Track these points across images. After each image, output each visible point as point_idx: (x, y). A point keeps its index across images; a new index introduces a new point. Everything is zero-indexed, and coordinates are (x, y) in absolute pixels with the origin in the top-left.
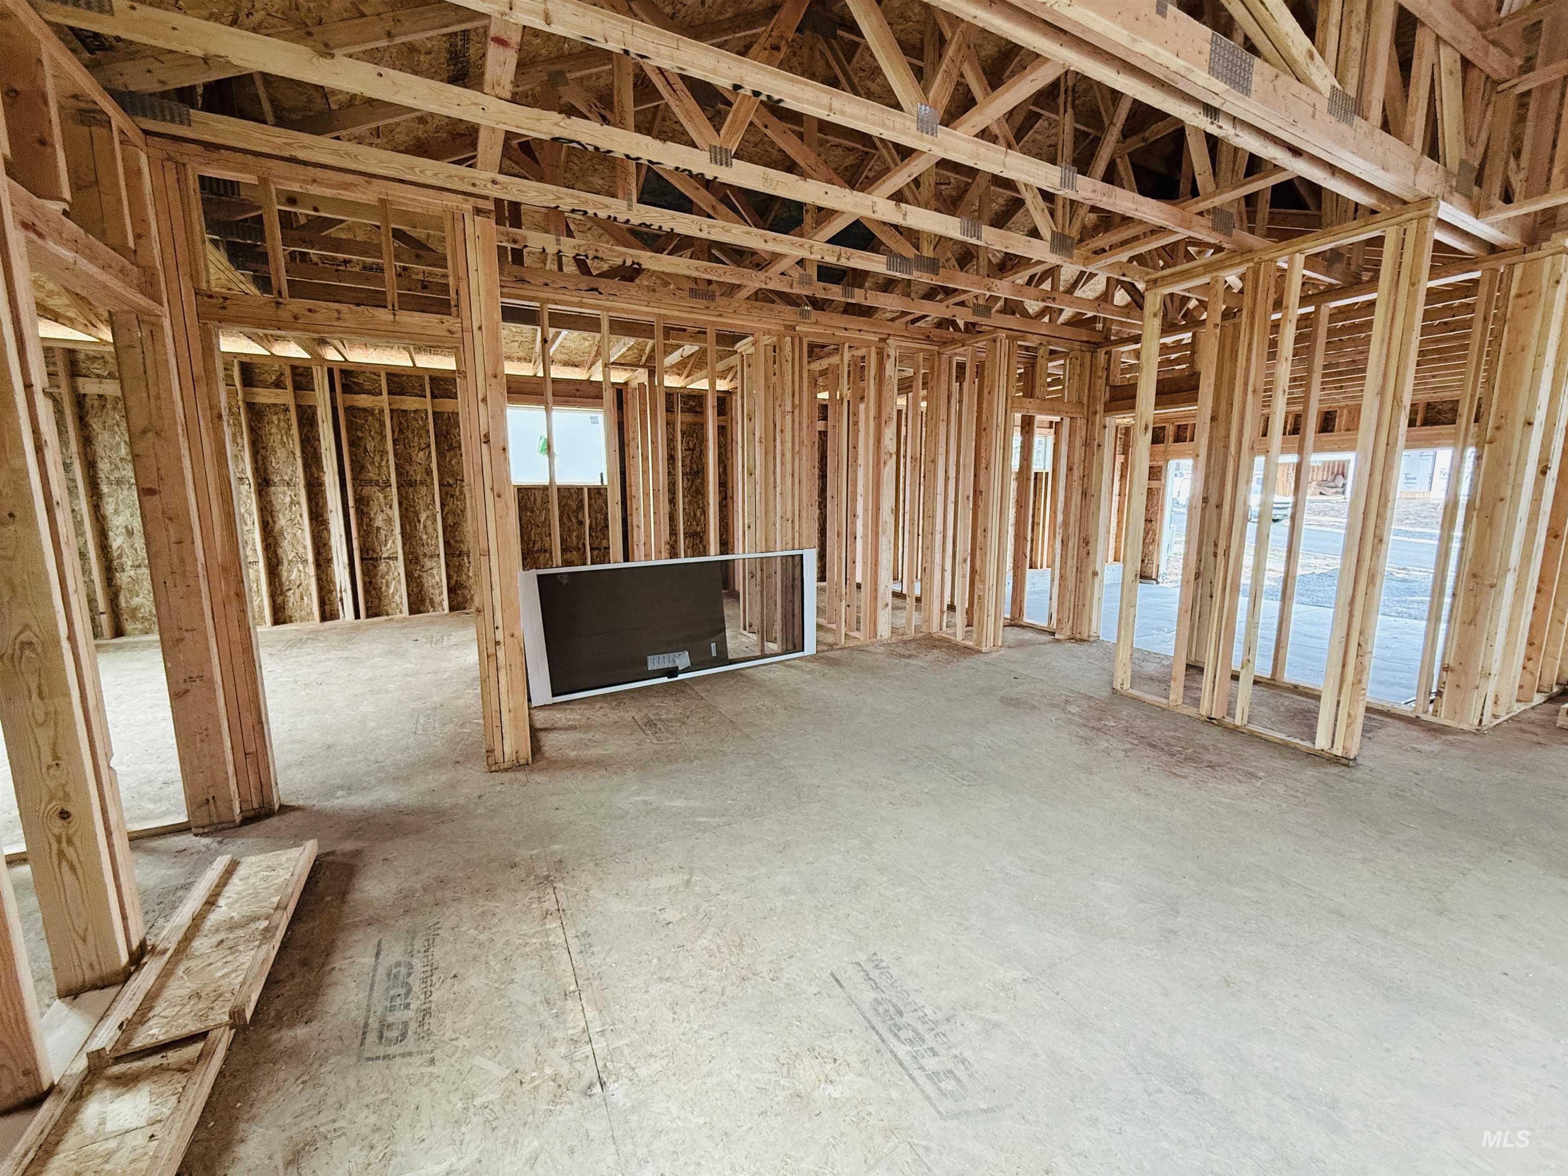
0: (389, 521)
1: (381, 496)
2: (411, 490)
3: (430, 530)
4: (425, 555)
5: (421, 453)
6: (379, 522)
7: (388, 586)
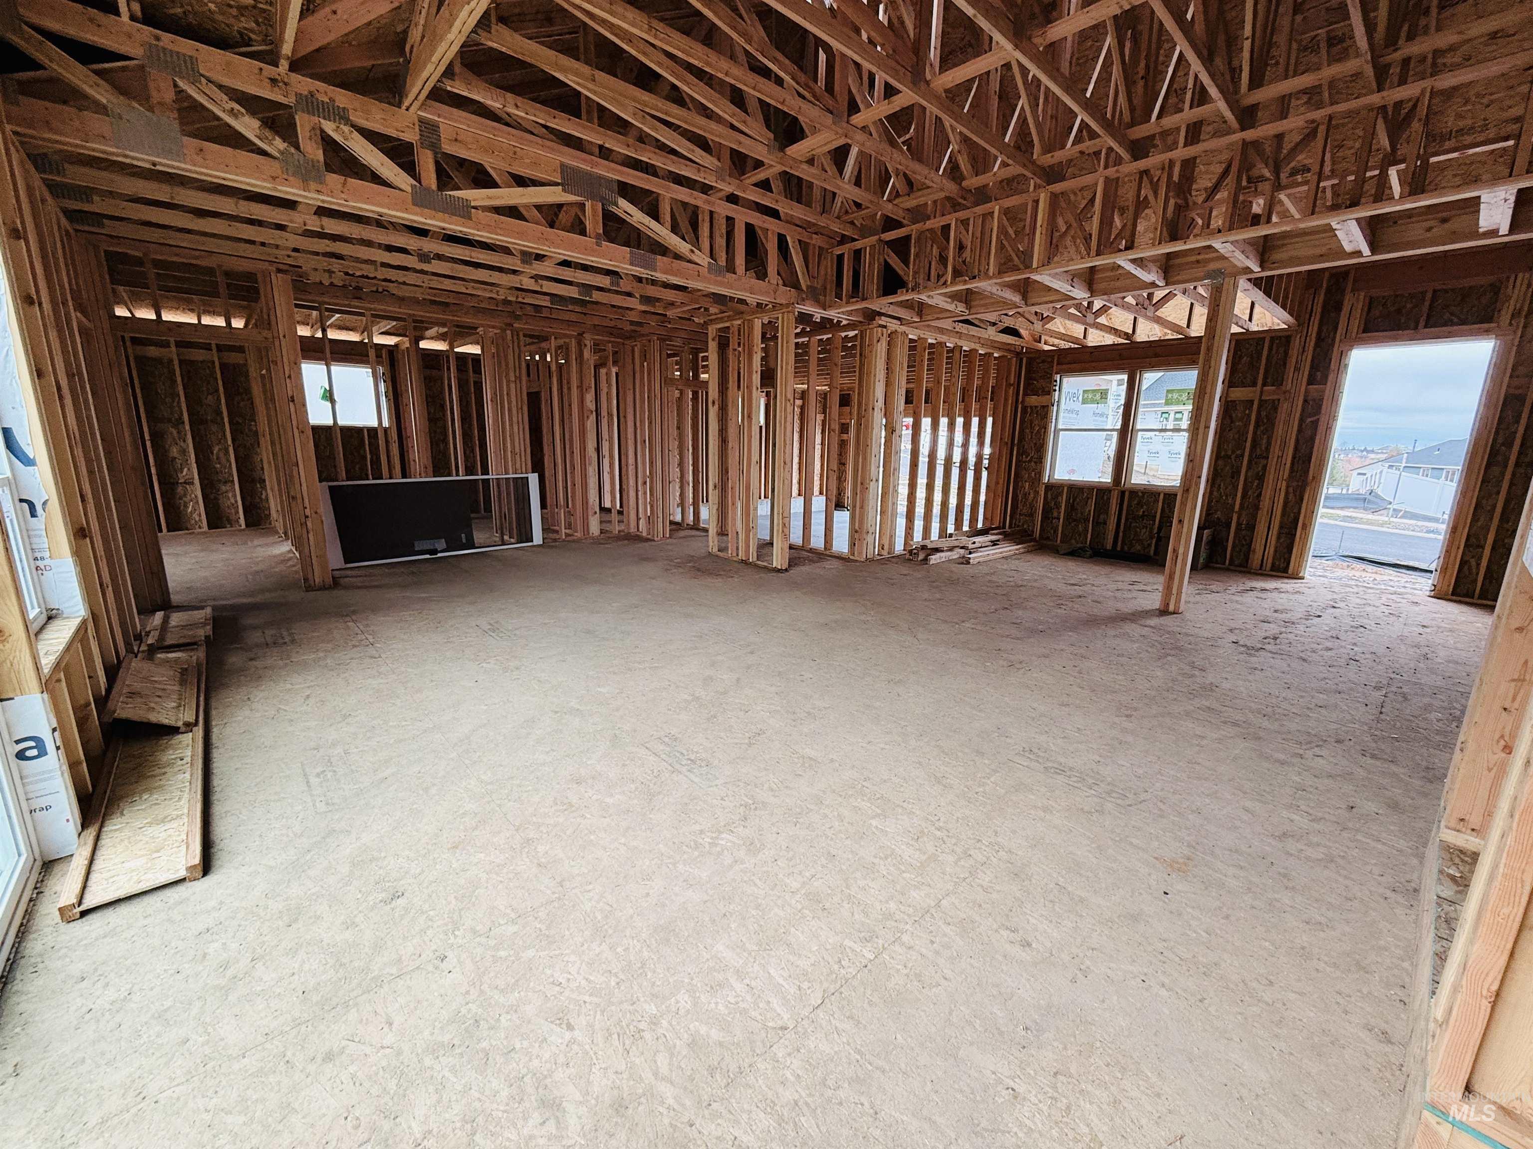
0: (184, 452)
1: (175, 432)
2: (202, 427)
3: (223, 460)
4: (220, 481)
5: (210, 397)
6: (174, 452)
7: (186, 506)
